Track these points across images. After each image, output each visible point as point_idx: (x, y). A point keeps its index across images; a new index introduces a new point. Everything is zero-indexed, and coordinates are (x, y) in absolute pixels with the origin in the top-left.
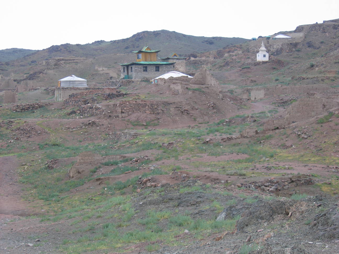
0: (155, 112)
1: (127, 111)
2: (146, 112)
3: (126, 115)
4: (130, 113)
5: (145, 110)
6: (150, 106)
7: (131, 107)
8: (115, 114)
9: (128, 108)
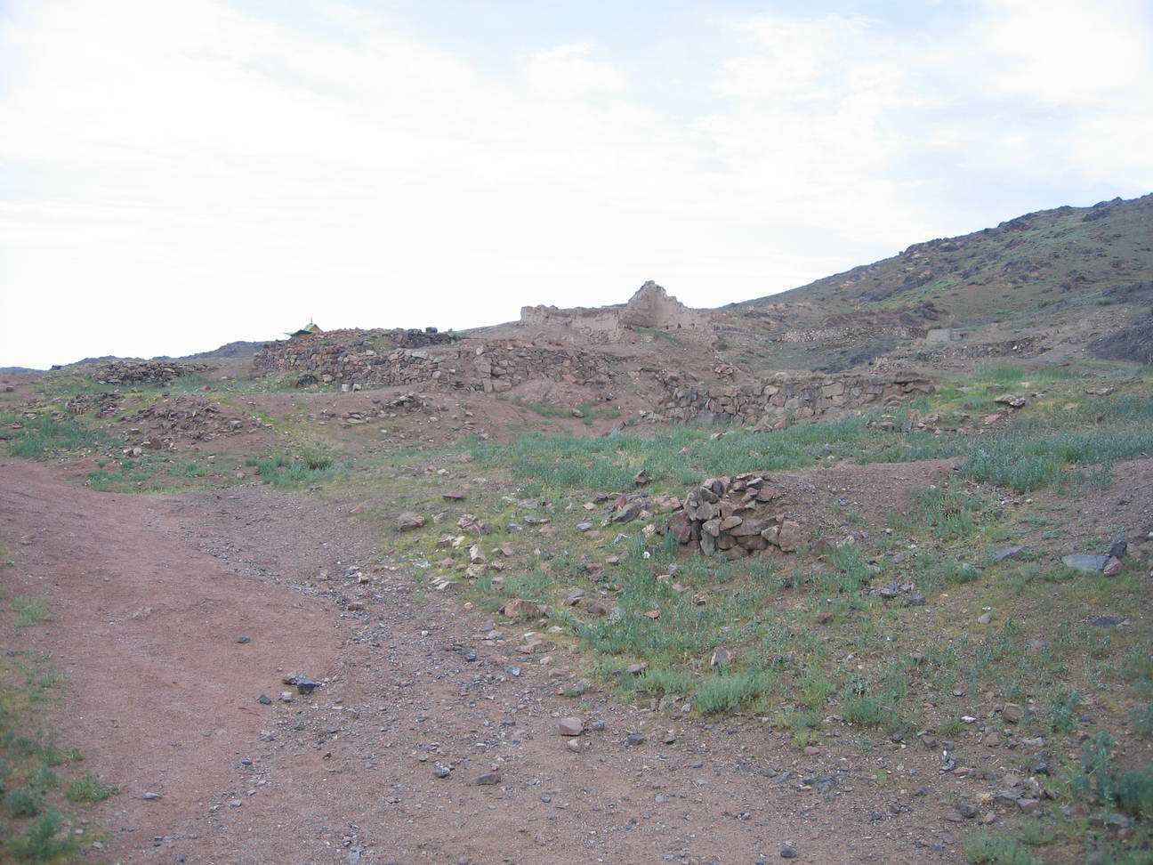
0: (590, 380)
1: (511, 370)
2: (563, 379)
3: (506, 384)
4: (517, 377)
5: (561, 373)
6: (576, 359)
7: (522, 359)
8: (474, 379)
9: (511, 363)
